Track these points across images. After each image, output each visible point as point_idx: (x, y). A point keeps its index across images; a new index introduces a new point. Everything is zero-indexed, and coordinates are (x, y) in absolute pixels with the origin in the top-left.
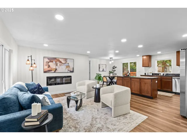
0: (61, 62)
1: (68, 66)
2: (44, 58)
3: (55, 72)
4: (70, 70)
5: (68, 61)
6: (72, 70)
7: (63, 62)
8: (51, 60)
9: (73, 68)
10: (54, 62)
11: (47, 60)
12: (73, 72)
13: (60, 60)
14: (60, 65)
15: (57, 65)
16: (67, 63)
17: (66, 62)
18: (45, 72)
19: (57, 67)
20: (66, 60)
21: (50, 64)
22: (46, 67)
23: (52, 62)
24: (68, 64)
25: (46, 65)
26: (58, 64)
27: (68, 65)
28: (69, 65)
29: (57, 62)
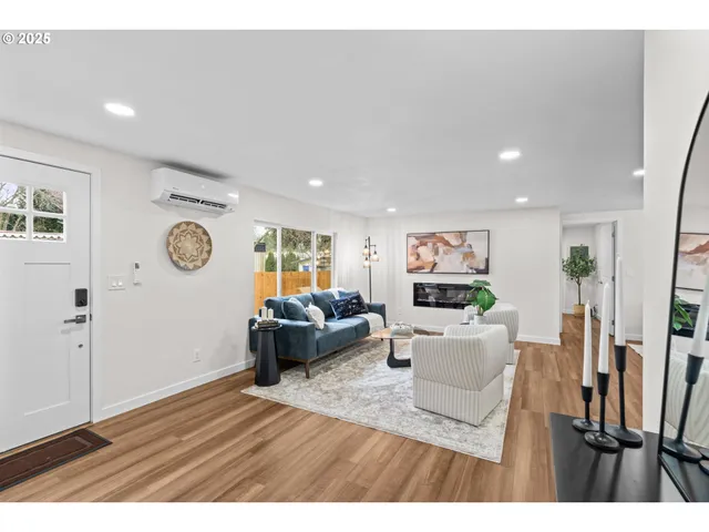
0: (447, 243)
1: (469, 255)
2: (408, 236)
3: (431, 272)
4: (475, 266)
5: (470, 238)
6: (482, 267)
7: (454, 242)
8: (423, 239)
9: (487, 260)
10: (430, 245)
11: (413, 241)
12: (486, 271)
13: (447, 237)
14: (444, 252)
15: (437, 253)
16: (466, 244)
17: (464, 241)
18: (410, 271)
19: (437, 259)
20: (462, 234)
21: (422, 250)
22: (412, 259)
23: (425, 244)
24: (470, 246)
25: (412, 255)
26: (441, 250)
27: (467, 250)
28: (474, 250)
29: (439, 244)
